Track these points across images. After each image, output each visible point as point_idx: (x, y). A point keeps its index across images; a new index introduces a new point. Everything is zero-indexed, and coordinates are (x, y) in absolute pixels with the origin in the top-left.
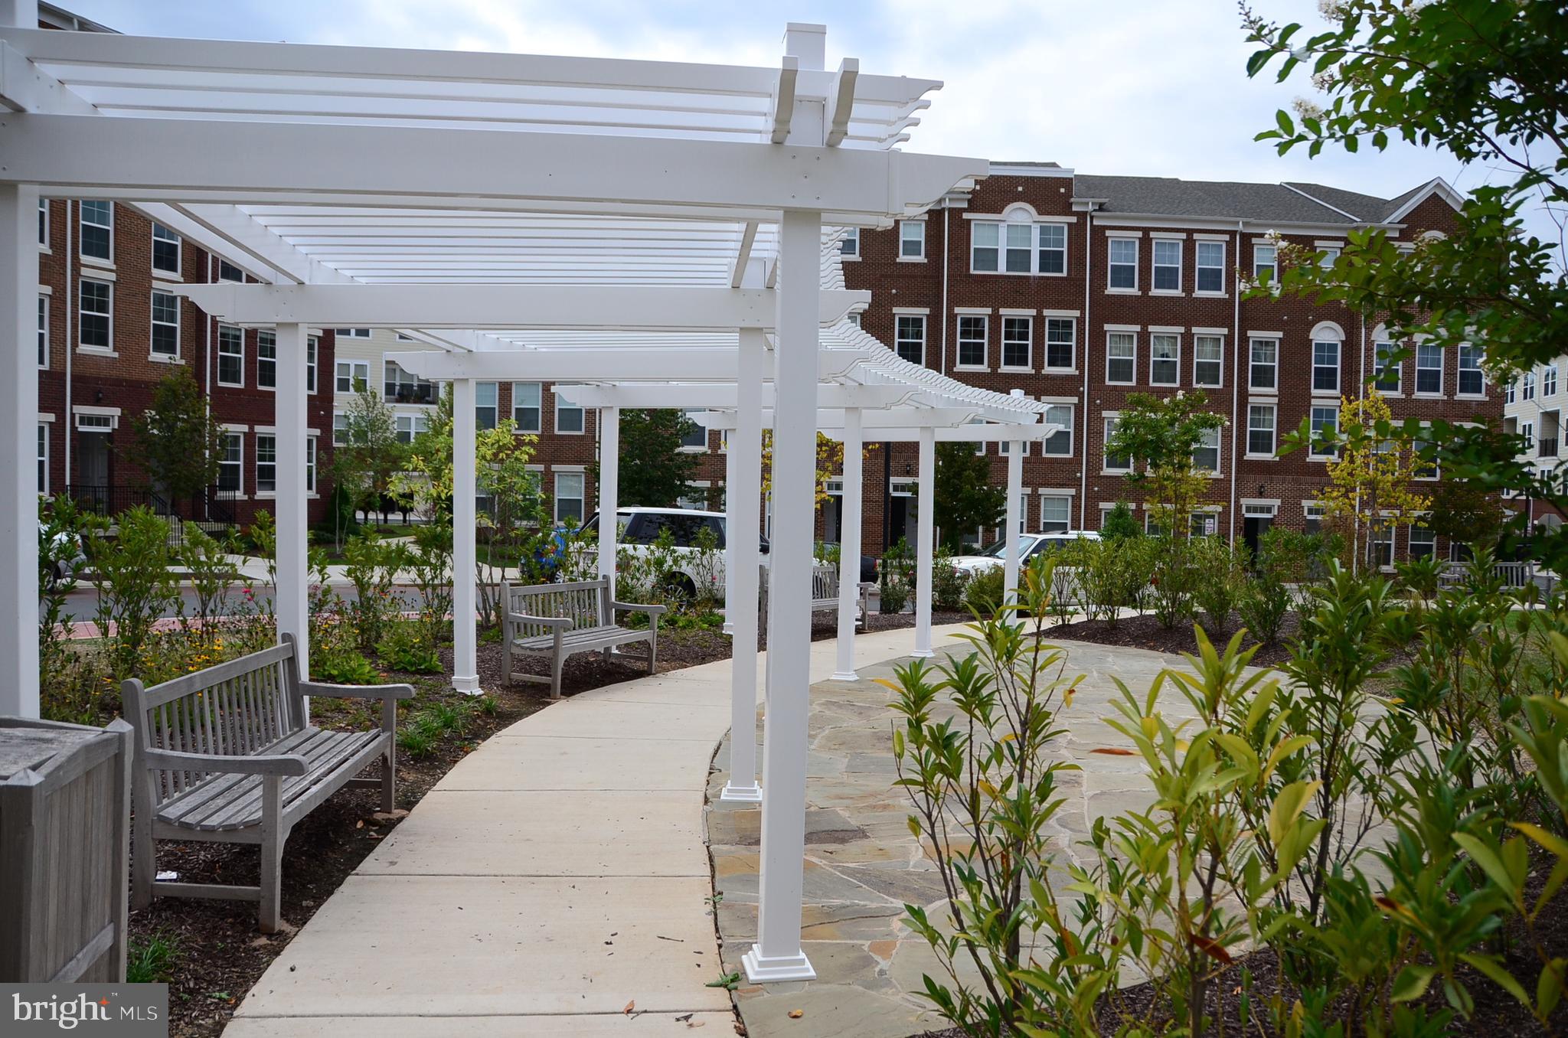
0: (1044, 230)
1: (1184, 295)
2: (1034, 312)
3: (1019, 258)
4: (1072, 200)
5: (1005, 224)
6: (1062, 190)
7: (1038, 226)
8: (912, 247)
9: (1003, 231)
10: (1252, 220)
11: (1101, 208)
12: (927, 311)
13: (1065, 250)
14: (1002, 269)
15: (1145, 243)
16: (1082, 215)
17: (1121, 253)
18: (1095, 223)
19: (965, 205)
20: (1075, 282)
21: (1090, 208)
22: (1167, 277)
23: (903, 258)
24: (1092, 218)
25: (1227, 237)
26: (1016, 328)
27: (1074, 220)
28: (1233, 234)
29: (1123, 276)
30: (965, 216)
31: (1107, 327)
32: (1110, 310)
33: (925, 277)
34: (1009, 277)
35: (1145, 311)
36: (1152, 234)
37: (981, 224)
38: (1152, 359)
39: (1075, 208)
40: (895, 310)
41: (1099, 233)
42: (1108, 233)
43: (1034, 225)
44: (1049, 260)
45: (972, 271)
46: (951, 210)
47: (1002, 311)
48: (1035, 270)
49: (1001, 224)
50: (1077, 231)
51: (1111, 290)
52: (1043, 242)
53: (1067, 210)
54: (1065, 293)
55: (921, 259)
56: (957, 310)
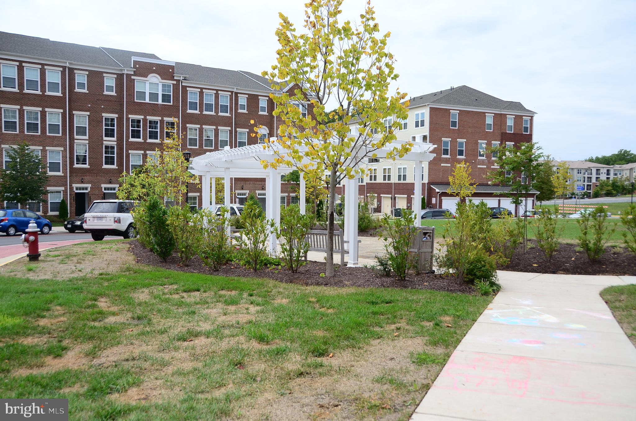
0: (164, 86)
1: (215, 114)
2: (160, 118)
3: (154, 96)
4: (175, 75)
5: (148, 82)
6: (171, 70)
7: (161, 84)
8: (110, 88)
9: (147, 85)
10: (239, 88)
11: (185, 79)
12: (117, 116)
13: (172, 94)
14: (147, 100)
15: (201, 93)
16: (178, 81)
17: (193, 97)
18: (183, 84)
19: (133, 73)
20: (175, 107)
21: (182, 78)
22: (209, 107)
23: (106, 93)
24: (182, 82)
25: (230, 93)
26: (153, 124)
27: (175, 82)
28: (232, 92)
29: (193, 106)
30: (133, 77)
31: (188, 125)
32: (188, 119)
33: (116, 101)
34: (150, 104)
35: (201, 120)
36: (204, 90)
37: (139, 81)
38: (204, 138)
39: (175, 78)
40: (103, 114)
41: (184, 88)
42: (188, 89)
43: (160, 84)
44: (166, 98)
45: (136, 101)
46: (127, 74)
47: (148, 117)
48: (160, 102)
49: (147, 82)
50: (176, 87)
51: (189, 111)
52: (163, 91)
53: (172, 78)
54: (172, 111)
55: (114, 94)
56: (130, 116)
